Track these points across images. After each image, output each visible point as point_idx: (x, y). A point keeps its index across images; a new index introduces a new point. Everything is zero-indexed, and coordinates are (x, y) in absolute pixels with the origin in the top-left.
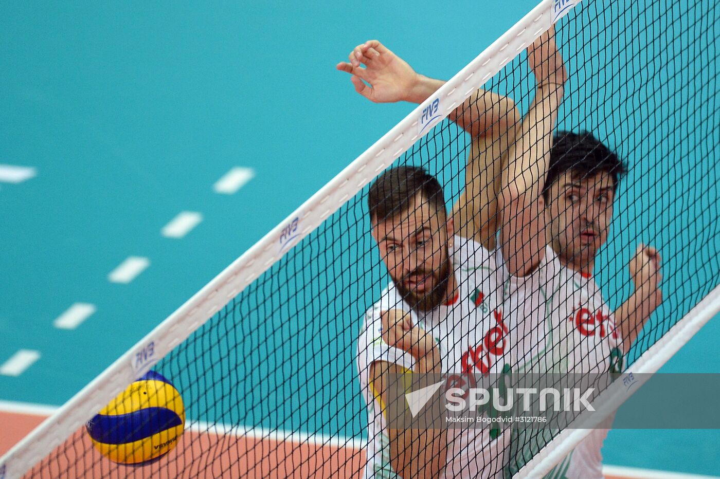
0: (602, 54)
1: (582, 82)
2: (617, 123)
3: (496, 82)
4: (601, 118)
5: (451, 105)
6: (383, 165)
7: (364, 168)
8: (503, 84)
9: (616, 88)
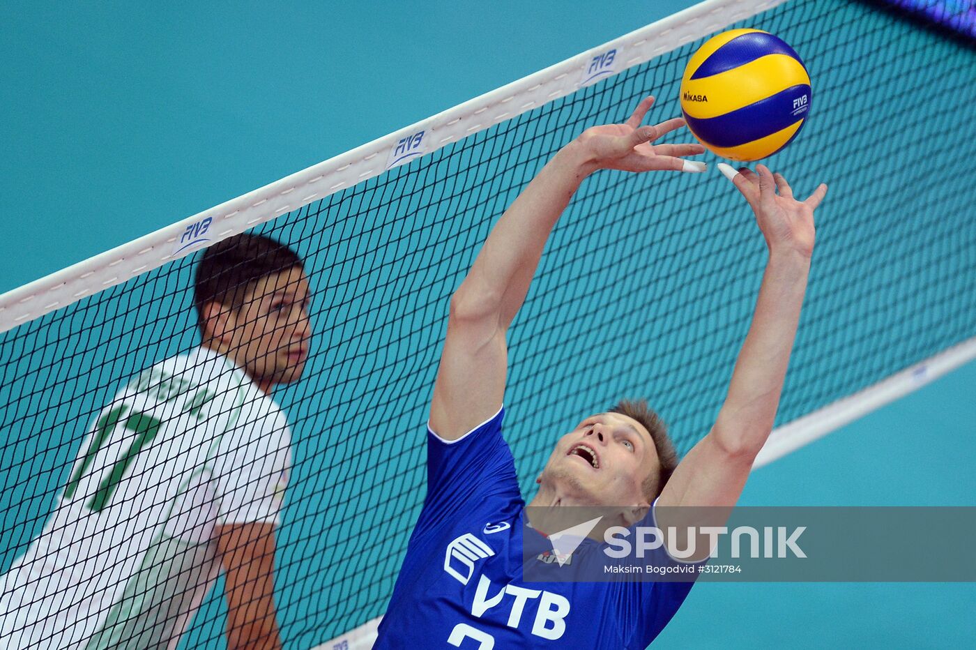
0: (437, 227)
1: (401, 254)
2: (428, 321)
3: (292, 219)
4: (410, 308)
5: (227, 230)
6: (116, 278)
7: (90, 275)
8: (300, 225)
9: (441, 275)
